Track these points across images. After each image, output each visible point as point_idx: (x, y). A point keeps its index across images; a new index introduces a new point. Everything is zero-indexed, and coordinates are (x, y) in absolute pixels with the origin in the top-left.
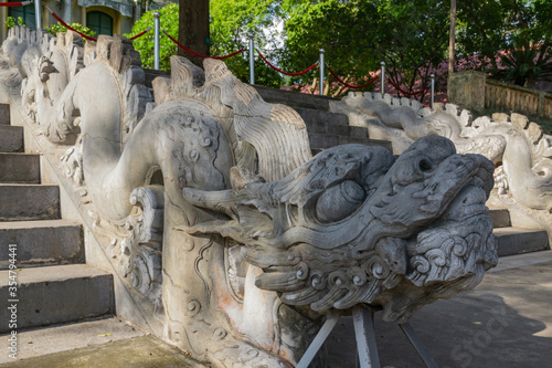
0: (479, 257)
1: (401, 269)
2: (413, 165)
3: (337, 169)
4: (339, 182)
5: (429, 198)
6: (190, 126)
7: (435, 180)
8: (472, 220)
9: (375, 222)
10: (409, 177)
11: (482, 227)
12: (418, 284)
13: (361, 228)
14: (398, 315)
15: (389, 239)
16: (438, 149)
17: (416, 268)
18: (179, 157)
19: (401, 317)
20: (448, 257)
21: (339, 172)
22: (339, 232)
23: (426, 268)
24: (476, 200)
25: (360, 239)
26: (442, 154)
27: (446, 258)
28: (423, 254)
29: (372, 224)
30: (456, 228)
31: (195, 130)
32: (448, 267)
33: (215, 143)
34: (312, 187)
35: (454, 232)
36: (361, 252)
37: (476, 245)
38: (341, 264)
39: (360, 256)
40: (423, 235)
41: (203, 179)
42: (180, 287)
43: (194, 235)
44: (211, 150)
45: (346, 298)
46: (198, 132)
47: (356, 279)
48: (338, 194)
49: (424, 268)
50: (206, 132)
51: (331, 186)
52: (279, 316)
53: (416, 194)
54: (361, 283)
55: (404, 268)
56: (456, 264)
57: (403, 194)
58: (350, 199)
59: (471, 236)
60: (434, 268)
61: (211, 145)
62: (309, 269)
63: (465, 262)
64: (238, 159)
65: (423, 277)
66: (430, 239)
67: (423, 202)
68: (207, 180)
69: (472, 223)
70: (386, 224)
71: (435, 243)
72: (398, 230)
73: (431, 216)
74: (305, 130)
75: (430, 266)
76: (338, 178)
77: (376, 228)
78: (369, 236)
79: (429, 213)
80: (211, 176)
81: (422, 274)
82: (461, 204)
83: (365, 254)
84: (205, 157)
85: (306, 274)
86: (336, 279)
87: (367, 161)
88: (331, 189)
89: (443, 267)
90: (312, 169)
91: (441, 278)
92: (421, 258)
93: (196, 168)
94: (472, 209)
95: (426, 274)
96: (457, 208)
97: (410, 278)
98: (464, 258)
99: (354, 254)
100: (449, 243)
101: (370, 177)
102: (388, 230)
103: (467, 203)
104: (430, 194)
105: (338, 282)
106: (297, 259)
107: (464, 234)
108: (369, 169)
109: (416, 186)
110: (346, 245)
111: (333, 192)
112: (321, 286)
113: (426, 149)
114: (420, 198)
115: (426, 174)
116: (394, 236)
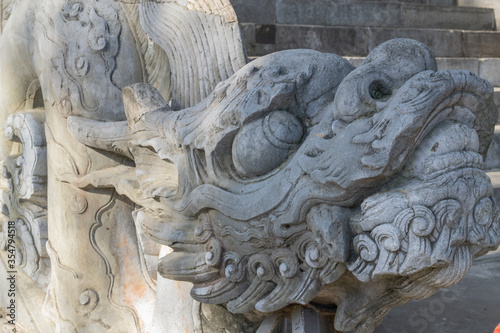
0: (456, 236)
1: (337, 254)
2: (358, 90)
3: (259, 94)
4: (261, 115)
5: (375, 144)
6: (77, 17)
7: (388, 114)
8: (444, 178)
9: (304, 180)
10: (354, 109)
11: (463, 187)
12: (362, 277)
13: (285, 189)
14: (354, 322)
15: (324, 207)
16: (402, 62)
17: (359, 255)
18: (60, 69)
19: (360, 324)
20: (404, 238)
21: (262, 99)
22: (257, 195)
23: (372, 254)
24: (454, 146)
25: (285, 205)
26: (407, 70)
27: (401, 239)
28: (368, 232)
29: (300, 183)
30: (418, 190)
31: (83, 24)
32: (405, 253)
33: (114, 45)
34: (223, 123)
35: (415, 198)
36: (287, 226)
37: (451, 218)
38: (262, 243)
39: (286, 233)
40: (368, 202)
41: (96, 103)
42: (69, 269)
43: (86, 189)
44: (108, 56)
45: (272, 295)
46: (87, 28)
47: (283, 268)
48: (259, 134)
49: (368, 254)
50: (100, 28)
51: (249, 120)
52: (201, 317)
53: (358, 138)
54: (290, 274)
55: (342, 253)
56: (415, 248)
57: (342, 136)
58: (276, 142)
59: (443, 204)
60: (384, 255)
61: (107, 47)
62: (223, 250)
63: (433, 245)
64: (149, 68)
65: (369, 268)
66: (378, 209)
67: (366, 149)
68: (102, 104)
69: (445, 183)
70: (318, 185)
71: (384, 216)
72: (333, 194)
73: (376, 174)
74: (235, 25)
75: (378, 251)
76: (260, 108)
77: (306, 190)
78: (296, 202)
79: (373, 169)
80: (107, 98)
81: (367, 263)
82: (429, 152)
83: (293, 229)
84: (99, 68)
85: (217, 257)
86: (257, 265)
87: (306, 81)
88: (250, 126)
89: (396, 253)
90: (228, 92)
91: (394, 271)
92: (366, 238)
93: (85, 85)
94: (446, 160)
95: (373, 263)
96: (422, 159)
97: (351, 268)
98: (430, 239)
99: (276, 229)
100: (406, 215)
101: (312, 105)
102: (320, 193)
103: (438, 150)
104: (376, 138)
105: (260, 271)
106: (207, 234)
107: (430, 201)
108: (311, 92)
109: (361, 124)
110: (266, 214)
111: (252, 131)
112: (238, 276)
113: (384, 63)
114: (363, 144)
115: (379, 104)
116: (331, 203)
